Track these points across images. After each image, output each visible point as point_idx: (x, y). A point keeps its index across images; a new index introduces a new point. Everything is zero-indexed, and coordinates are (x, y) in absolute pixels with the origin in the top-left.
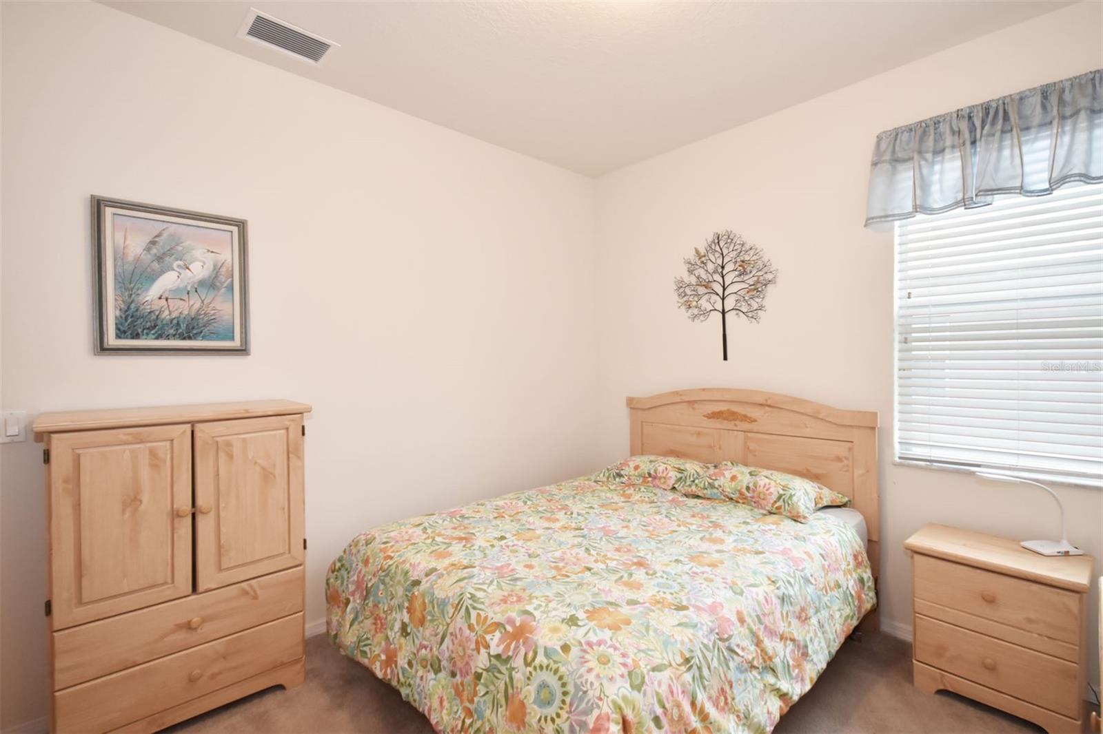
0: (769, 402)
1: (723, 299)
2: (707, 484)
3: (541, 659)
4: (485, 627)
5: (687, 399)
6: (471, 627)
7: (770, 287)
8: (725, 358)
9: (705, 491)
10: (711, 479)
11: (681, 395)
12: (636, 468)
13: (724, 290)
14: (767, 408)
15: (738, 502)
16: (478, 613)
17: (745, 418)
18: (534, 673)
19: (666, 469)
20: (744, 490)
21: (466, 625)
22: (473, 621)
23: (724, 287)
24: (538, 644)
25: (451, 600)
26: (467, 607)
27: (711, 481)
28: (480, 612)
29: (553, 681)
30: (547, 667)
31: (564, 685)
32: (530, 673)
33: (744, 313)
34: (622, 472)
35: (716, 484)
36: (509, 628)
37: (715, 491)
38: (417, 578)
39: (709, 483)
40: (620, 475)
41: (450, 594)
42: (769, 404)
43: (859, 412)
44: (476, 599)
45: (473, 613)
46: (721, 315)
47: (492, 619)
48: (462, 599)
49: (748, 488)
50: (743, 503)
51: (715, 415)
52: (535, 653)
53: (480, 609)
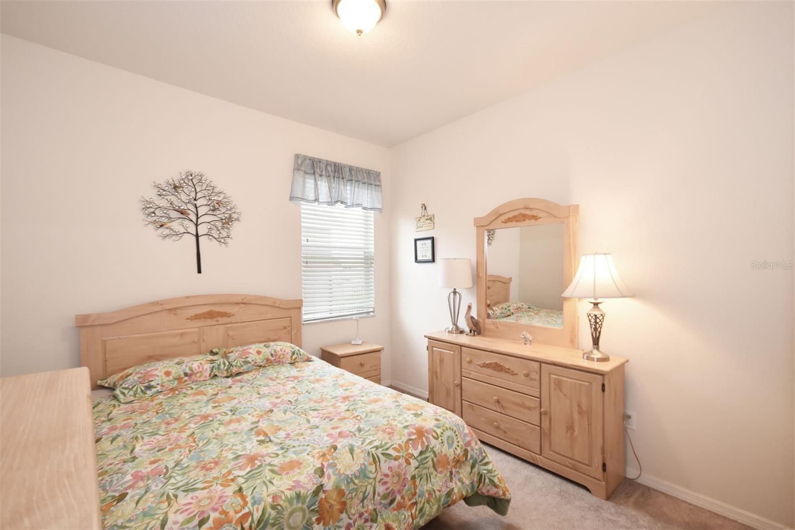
0: (244, 301)
1: (197, 225)
2: (241, 363)
3: (439, 431)
4: (404, 449)
5: (168, 307)
6: (396, 459)
7: (235, 223)
8: (199, 271)
9: (242, 368)
10: (243, 358)
11: (161, 304)
12: (168, 374)
13: (198, 218)
14: (242, 305)
15: (265, 366)
16: (393, 448)
17: (225, 315)
18: (443, 438)
19: (201, 364)
20: (270, 357)
21: (393, 461)
22: (394, 454)
23: (197, 215)
24: (431, 428)
25: (366, 463)
26: (382, 454)
27: (244, 360)
28: (393, 447)
29: (449, 433)
30: (443, 430)
31: (453, 430)
32: (442, 440)
33: (215, 238)
34: (152, 383)
35: (249, 359)
36: (413, 437)
37: (249, 365)
38: (316, 486)
39: (243, 362)
40: (149, 387)
41: (362, 461)
42: (244, 302)
43: (295, 300)
44: (380, 446)
45: (390, 451)
46: (194, 239)
47: (403, 442)
48: (373, 454)
49: (272, 355)
50: (268, 366)
51: (197, 317)
52: (435, 432)
53: (391, 446)
